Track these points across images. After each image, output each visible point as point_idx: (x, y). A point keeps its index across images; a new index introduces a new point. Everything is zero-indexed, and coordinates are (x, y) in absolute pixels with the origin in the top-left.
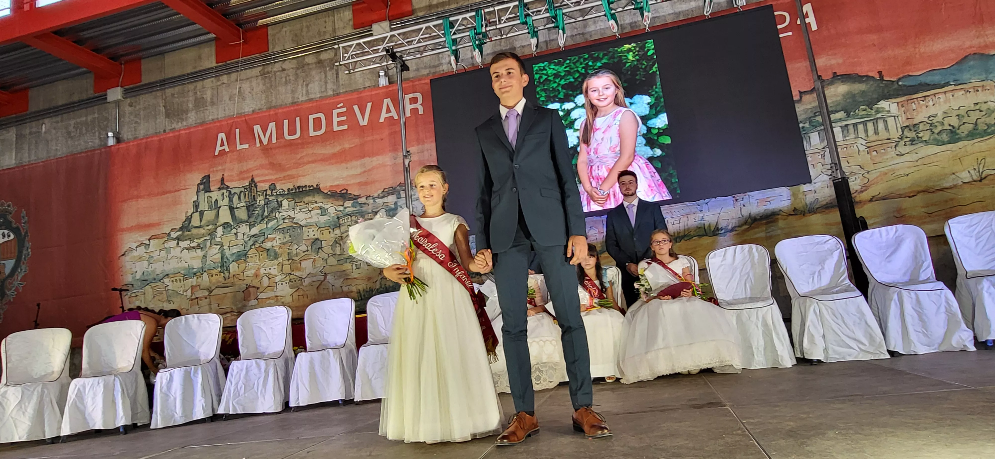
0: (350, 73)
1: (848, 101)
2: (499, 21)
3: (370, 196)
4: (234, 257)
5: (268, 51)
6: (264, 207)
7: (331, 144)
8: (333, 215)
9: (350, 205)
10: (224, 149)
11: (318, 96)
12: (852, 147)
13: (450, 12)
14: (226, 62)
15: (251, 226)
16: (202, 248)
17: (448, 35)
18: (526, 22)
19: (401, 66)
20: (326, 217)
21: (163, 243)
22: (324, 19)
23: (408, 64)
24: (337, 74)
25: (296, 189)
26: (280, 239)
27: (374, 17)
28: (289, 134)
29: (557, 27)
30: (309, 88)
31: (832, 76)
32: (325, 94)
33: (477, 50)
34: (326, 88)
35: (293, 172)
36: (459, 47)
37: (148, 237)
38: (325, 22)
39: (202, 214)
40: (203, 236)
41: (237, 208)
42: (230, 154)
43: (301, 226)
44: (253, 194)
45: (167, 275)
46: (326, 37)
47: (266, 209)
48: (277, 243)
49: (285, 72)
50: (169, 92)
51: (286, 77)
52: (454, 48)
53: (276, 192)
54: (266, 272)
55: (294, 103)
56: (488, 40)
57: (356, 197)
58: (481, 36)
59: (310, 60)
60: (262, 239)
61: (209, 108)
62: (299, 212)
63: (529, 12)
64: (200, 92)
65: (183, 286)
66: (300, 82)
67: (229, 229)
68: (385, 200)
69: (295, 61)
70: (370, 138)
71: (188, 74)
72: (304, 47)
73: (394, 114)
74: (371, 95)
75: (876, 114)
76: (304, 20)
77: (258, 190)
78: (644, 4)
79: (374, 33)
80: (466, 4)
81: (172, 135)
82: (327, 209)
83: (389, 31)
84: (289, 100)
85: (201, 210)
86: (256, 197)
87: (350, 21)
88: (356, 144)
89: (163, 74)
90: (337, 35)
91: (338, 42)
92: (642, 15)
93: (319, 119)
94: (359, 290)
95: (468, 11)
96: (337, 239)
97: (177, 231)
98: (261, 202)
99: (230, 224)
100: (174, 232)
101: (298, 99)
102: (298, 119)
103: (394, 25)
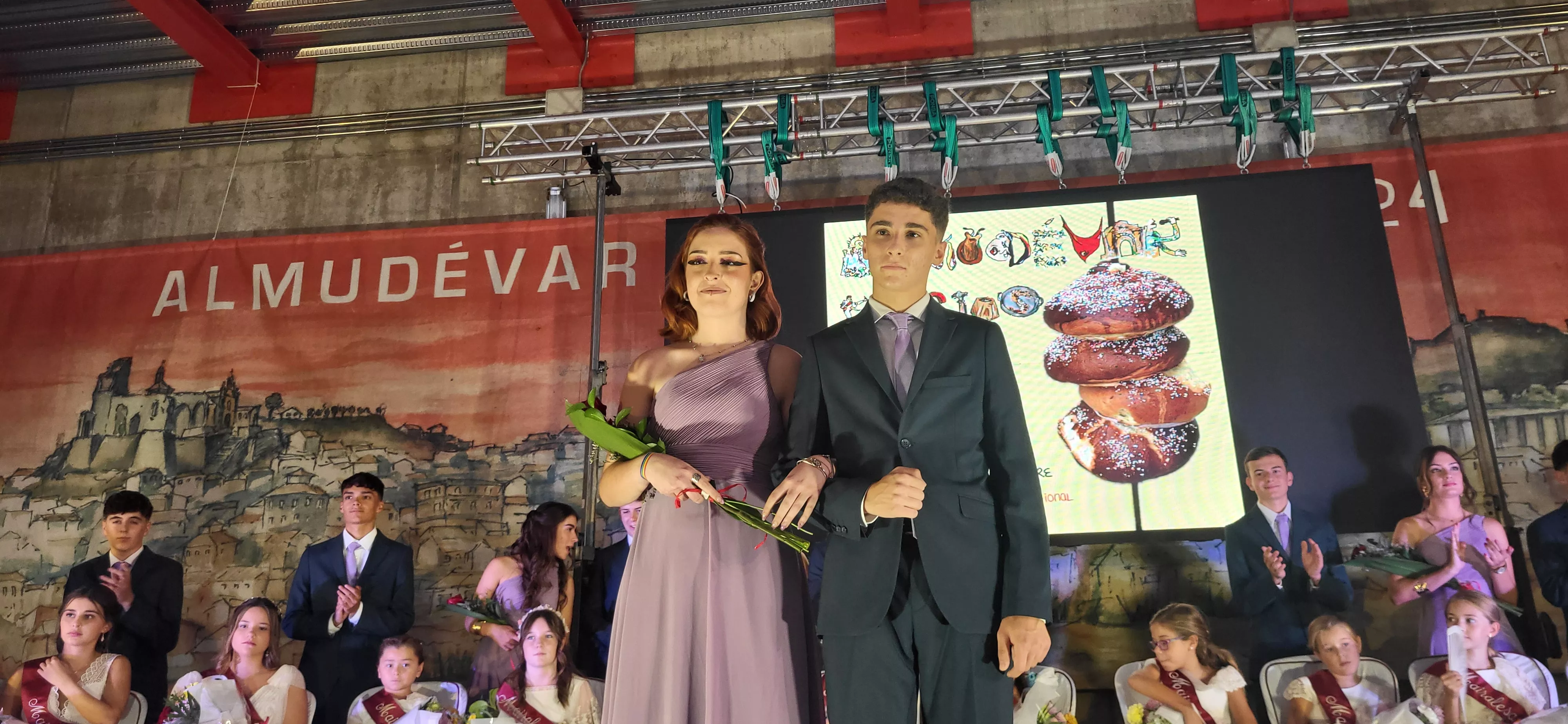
0: (493, 184)
1: (1507, 369)
2: (825, 121)
3: (495, 447)
5: (310, 112)
6: (245, 444)
7: (423, 324)
8: (404, 479)
9: (447, 461)
10: (177, 306)
11: (407, 220)
12: (1513, 464)
13: (716, 88)
14: (212, 122)
15: (209, 483)
16: (82, 521)
17: (717, 136)
18: (882, 132)
19: (607, 184)
22: (442, 66)
23: (619, 181)
24: (456, 180)
25: (327, 412)
26: (272, 518)
27: (554, 76)
28: (333, 291)
29: (942, 150)
30: (389, 200)
31: (1476, 318)
32: (421, 218)
33: (773, 174)
34: (427, 207)
35: (329, 374)
36: (732, 162)
38: (446, 72)
39: (96, 443)
40: (91, 492)
41: (181, 439)
42: (188, 318)
43: (325, 494)
44: (226, 412)
46: (442, 103)
47: (251, 449)
48: (262, 529)
49: (343, 160)
50: (70, 166)
51: (340, 172)
52: (724, 163)
53: (281, 414)
54: (225, 592)
55: (350, 228)
56: (795, 157)
57: (465, 446)
58: (780, 147)
59: (401, 142)
60: (229, 514)
61: (156, 212)
62: (327, 464)
63: (888, 113)
64: (140, 176)
65: (18, 606)
66: (372, 185)
67: (155, 484)
68: (529, 459)
69: (367, 142)
70: (511, 323)
71: (120, 136)
72: (391, 116)
73: (571, 279)
74: (526, 233)
75: (1561, 404)
76: (399, 61)
77: (239, 405)
78: (1119, 130)
79: (549, 111)
80: (747, 77)
81: (58, 260)
82: (393, 465)
83: (580, 110)
84: (341, 219)
85: (98, 435)
86: (232, 418)
87: (497, 78)
88: (478, 332)
89: (62, 129)
90: (466, 101)
91: (466, 115)
92: (1113, 150)
93: (405, 268)
94: (440, 654)
95: (751, 92)
96: (404, 534)
97: (30, 476)
98: (241, 431)
99: (160, 473)
100: (22, 477)
101: (362, 220)
102: (356, 264)
103: (592, 98)
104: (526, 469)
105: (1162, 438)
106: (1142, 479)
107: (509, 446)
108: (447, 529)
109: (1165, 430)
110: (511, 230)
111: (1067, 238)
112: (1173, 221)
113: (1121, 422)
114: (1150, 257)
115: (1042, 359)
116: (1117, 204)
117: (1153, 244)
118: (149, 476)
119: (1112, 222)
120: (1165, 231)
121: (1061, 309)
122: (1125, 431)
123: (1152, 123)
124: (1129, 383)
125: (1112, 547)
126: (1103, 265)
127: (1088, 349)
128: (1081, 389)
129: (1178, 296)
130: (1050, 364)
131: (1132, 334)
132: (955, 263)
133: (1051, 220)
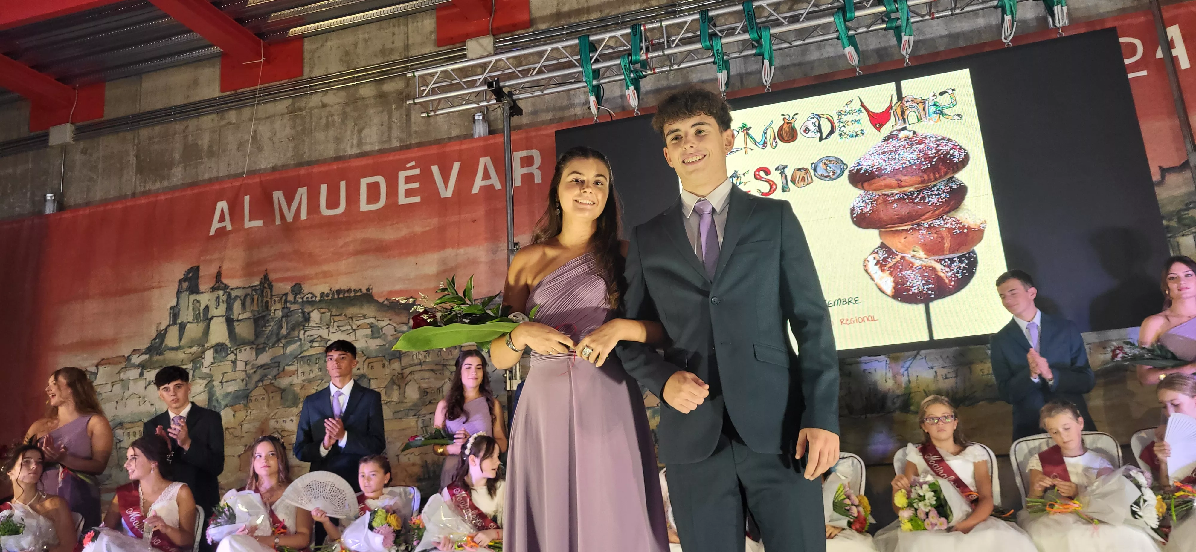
0: (428, 116)
2: (668, 42)
4: (229, 398)
5: (302, 75)
6: (280, 321)
7: (392, 224)
8: (390, 338)
10: (225, 227)
11: (377, 148)
13: (589, 24)
14: (236, 90)
15: (259, 351)
17: (587, 63)
18: (712, 46)
19: (510, 108)
20: (378, 342)
21: (119, 373)
22: (391, 30)
23: (521, 104)
24: (408, 115)
25: (333, 294)
26: (303, 372)
27: (471, 28)
28: (329, 206)
29: (762, 54)
30: (363, 135)
32: (386, 146)
33: (632, 88)
34: (390, 137)
35: (331, 267)
36: (602, 81)
37: (95, 362)
38: (394, 34)
39: (182, 328)
41: (238, 321)
42: (232, 235)
44: (265, 300)
45: (121, 424)
46: (393, 58)
47: (284, 324)
48: (297, 381)
49: (328, 109)
50: (144, 133)
51: (327, 117)
52: (595, 83)
53: (302, 298)
54: (278, 426)
55: (338, 159)
56: (649, 72)
58: (638, 66)
59: (367, 91)
60: (275, 371)
61: (205, 160)
62: (337, 331)
63: (717, 30)
64: (192, 135)
67: (224, 354)
69: (343, 94)
70: (454, 219)
71: (176, 107)
72: (358, 72)
73: (495, 181)
74: (461, 150)
76: (360, 30)
77: (273, 294)
78: (903, 22)
79: (470, 56)
80: (614, 12)
81: (143, 201)
82: (382, 329)
83: (492, 53)
84: (330, 152)
85: (182, 322)
86: (269, 304)
87: (431, 35)
88: (432, 227)
89: (138, 106)
90: (410, 54)
91: (411, 65)
92: (899, 39)
93: (376, 185)
94: (426, 461)
95: (618, 24)
96: (394, 378)
97: (142, 354)
98: (277, 312)
99: (226, 346)
100: (137, 355)
101: (345, 152)
102: (343, 184)
103: (500, 42)
105: (948, 266)
106: (932, 300)
108: (423, 372)
109: (951, 260)
110: (447, 149)
111: (864, 115)
112: (950, 92)
113: (913, 256)
114: (932, 123)
115: (849, 211)
116: (903, 83)
117: (934, 112)
118: (219, 348)
119: (900, 97)
120: (944, 100)
121: (862, 172)
122: (917, 263)
123: (930, 13)
124: (919, 225)
125: (918, 353)
126: (895, 133)
127: (885, 202)
128: (880, 231)
129: (957, 152)
130: (855, 215)
131: (920, 186)
132: (776, 142)
133: (851, 101)
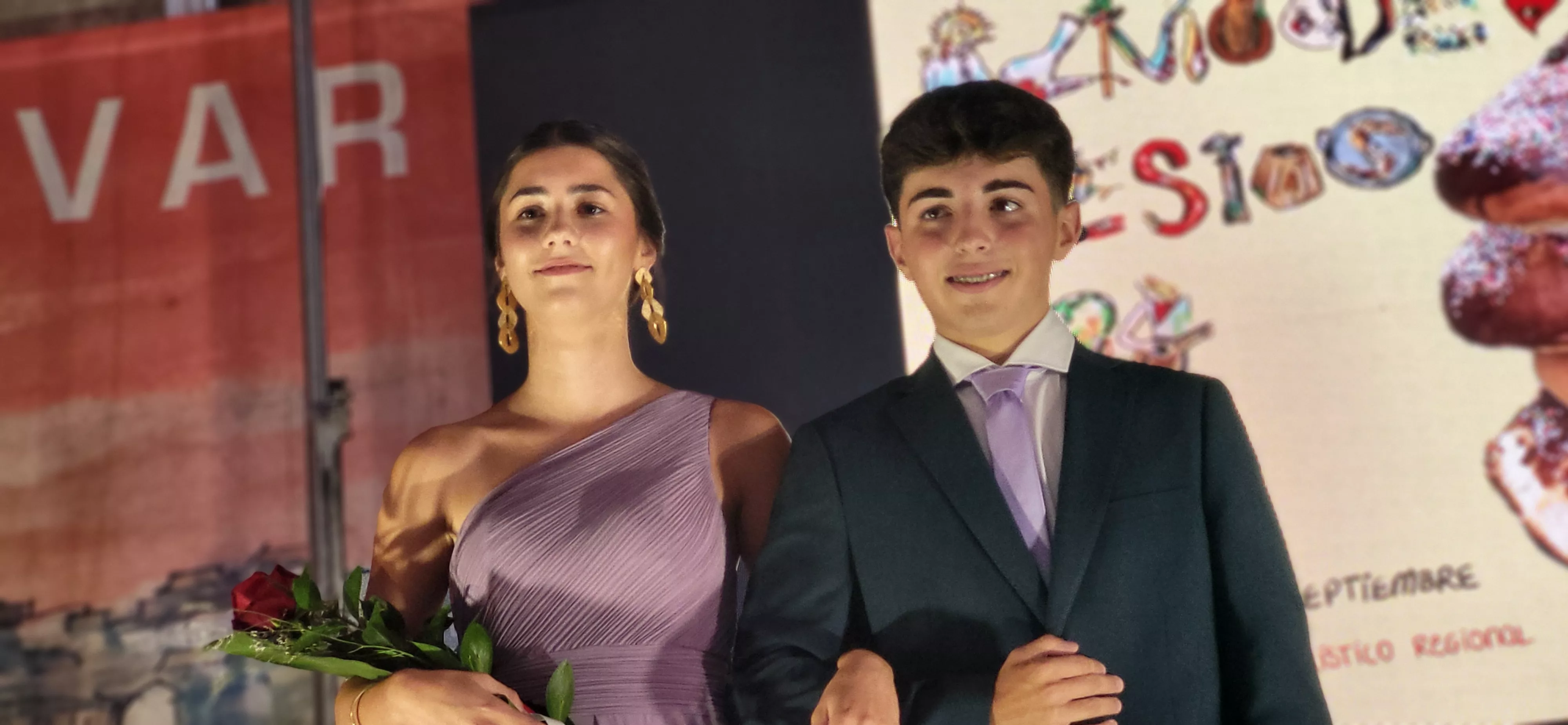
3: (86, 612)
57: (12, 617)
68: (177, 635)
70: (102, 293)
73: (244, 167)
74: (122, 60)
88: (22, 321)
104: (172, 661)
107: (123, 606)
110: (75, 54)
115: (1437, 289)
121: (1479, 161)
127: (1554, 260)
128: (1538, 355)
130: (1457, 302)
132: (1205, 63)
